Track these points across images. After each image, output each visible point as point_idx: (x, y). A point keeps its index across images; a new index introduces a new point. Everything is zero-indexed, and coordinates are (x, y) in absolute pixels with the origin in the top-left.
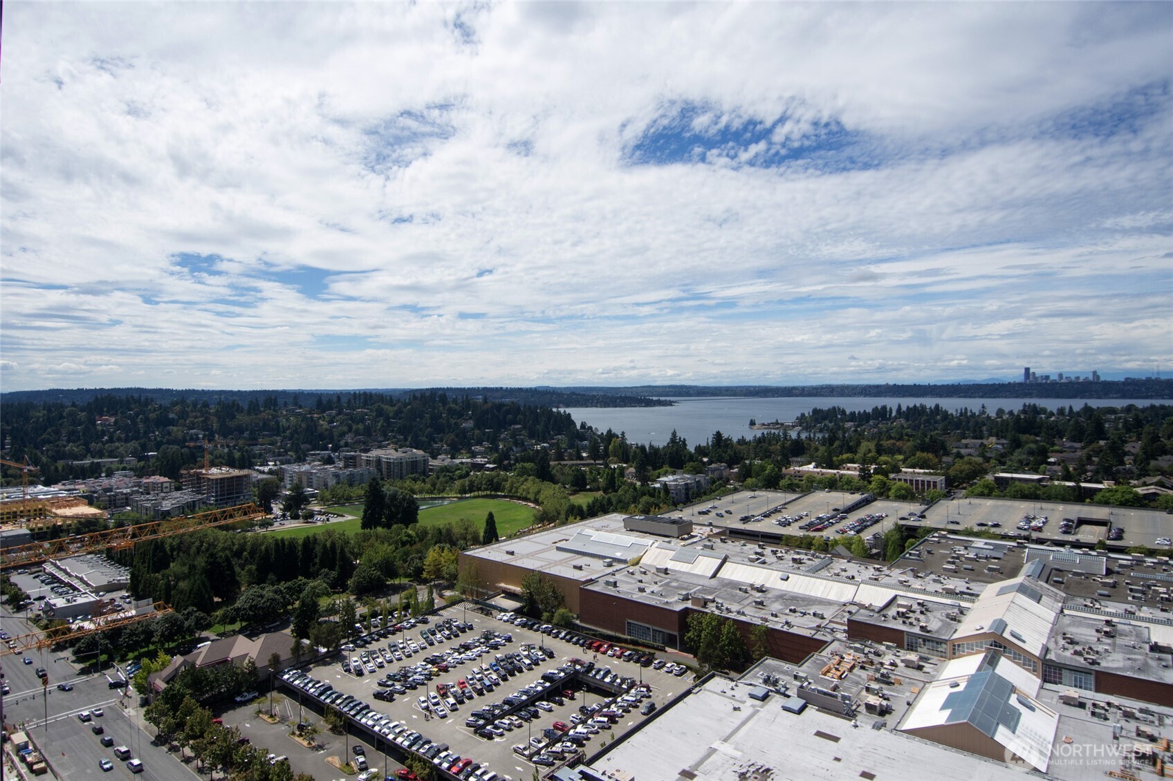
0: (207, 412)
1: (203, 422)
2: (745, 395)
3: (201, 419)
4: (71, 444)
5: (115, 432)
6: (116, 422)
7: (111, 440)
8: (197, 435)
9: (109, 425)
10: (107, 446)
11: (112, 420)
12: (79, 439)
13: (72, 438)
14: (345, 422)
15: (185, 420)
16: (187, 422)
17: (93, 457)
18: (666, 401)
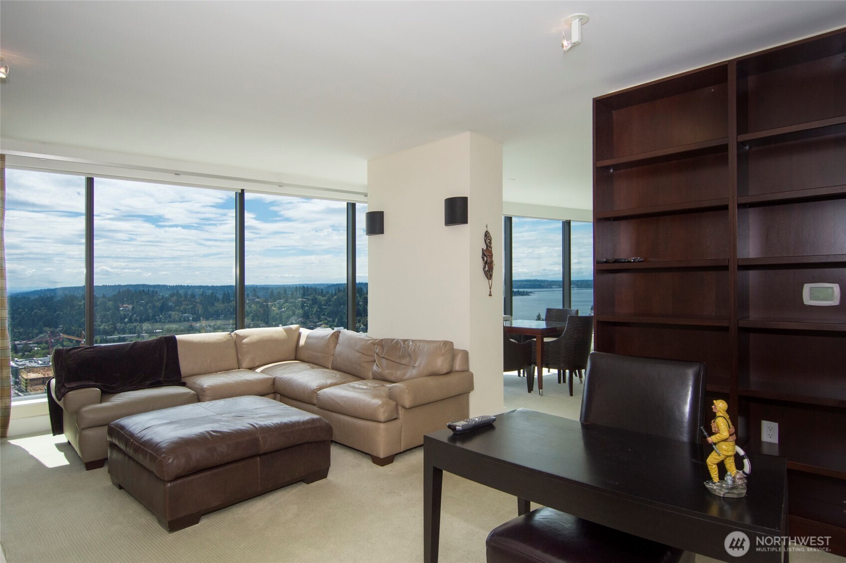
0: (194, 301)
1: (192, 308)
2: (585, 287)
3: (190, 306)
4: (104, 324)
5: (133, 315)
6: (133, 308)
7: (130, 321)
8: (188, 317)
9: (129, 311)
10: (128, 325)
11: (130, 307)
12: (108, 321)
13: (104, 320)
14: (290, 308)
15: (180, 307)
16: (182, 308)
17: (119, 334)
18: (524, 291)
